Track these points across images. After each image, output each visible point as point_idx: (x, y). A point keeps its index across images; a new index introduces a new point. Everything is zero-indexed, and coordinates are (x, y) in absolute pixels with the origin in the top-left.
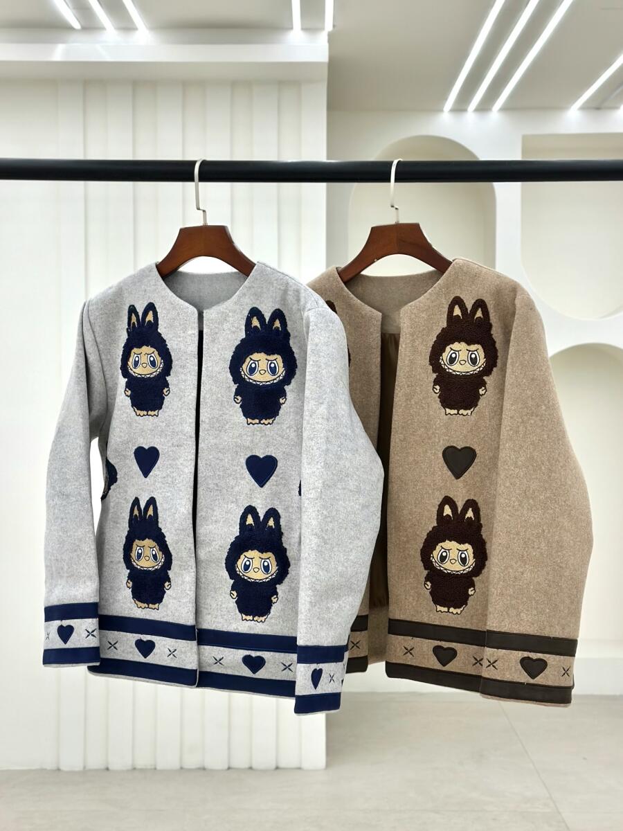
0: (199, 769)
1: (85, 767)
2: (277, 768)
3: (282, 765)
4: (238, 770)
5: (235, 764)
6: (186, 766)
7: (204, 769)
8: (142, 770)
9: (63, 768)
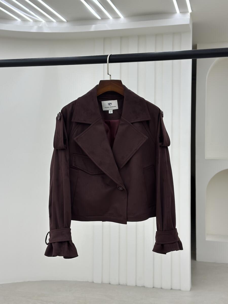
0: (142, 287)
1: (102, 282)
2: (171, 289)
3: (173, 288)
4: (157, 288)
5: (156, 286)
6: (138, 285)
7: (144, 287)
8: (122, 285)
9: (95, 282)
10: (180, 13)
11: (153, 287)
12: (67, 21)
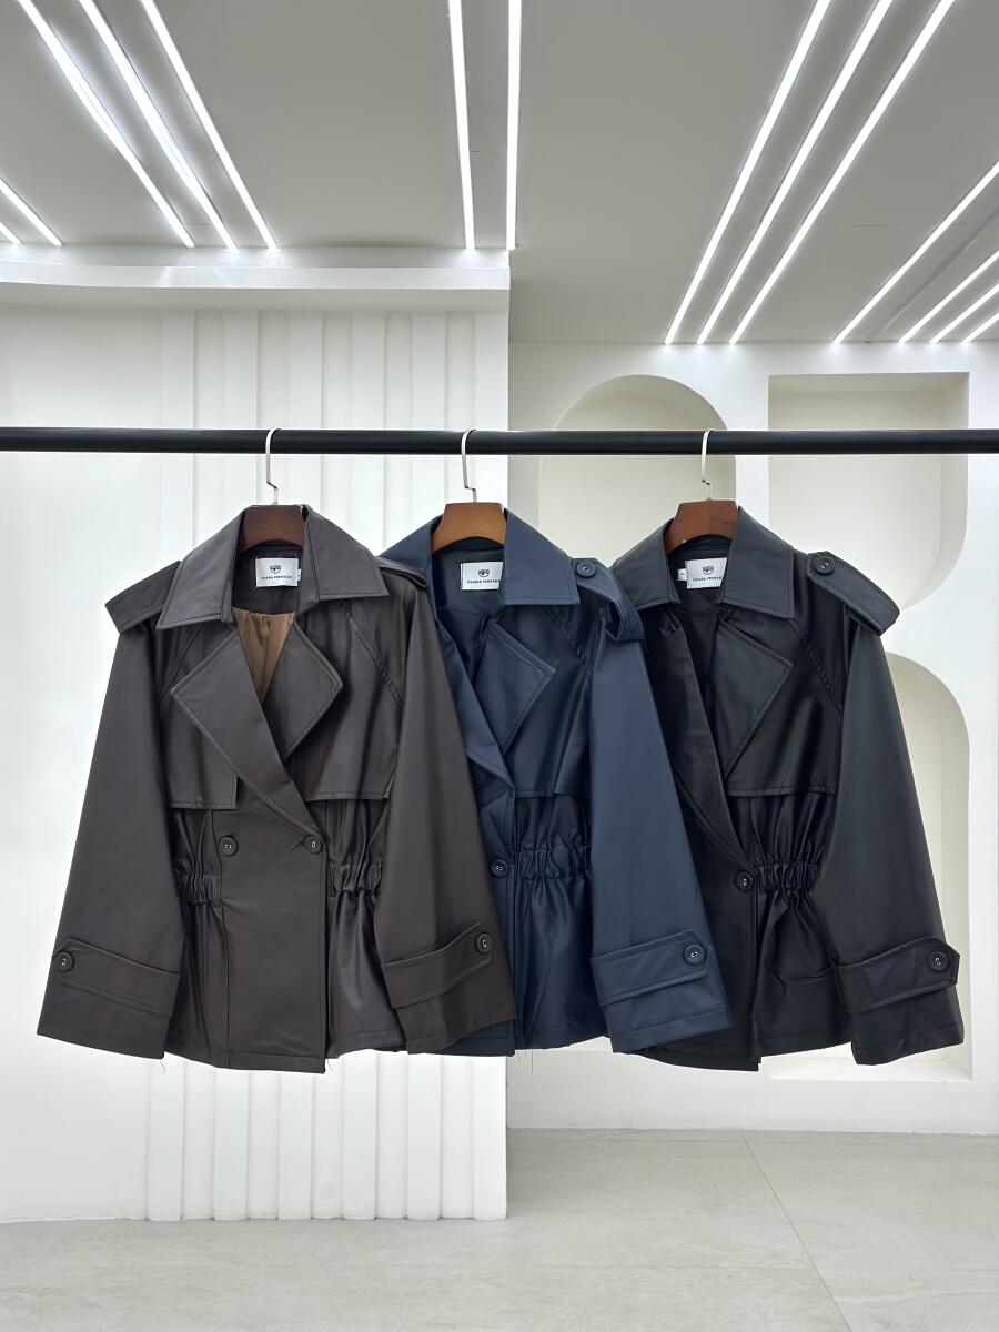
1: (181, 1217)
3: (447, 1214)
4: (388, 1220)
5: (384, 1213)
6: (318, 1215)
7: (344, 1219)
8: (259, 1220)
10: (476, 248)
11: (376, 1218)
12: (63, 244)
